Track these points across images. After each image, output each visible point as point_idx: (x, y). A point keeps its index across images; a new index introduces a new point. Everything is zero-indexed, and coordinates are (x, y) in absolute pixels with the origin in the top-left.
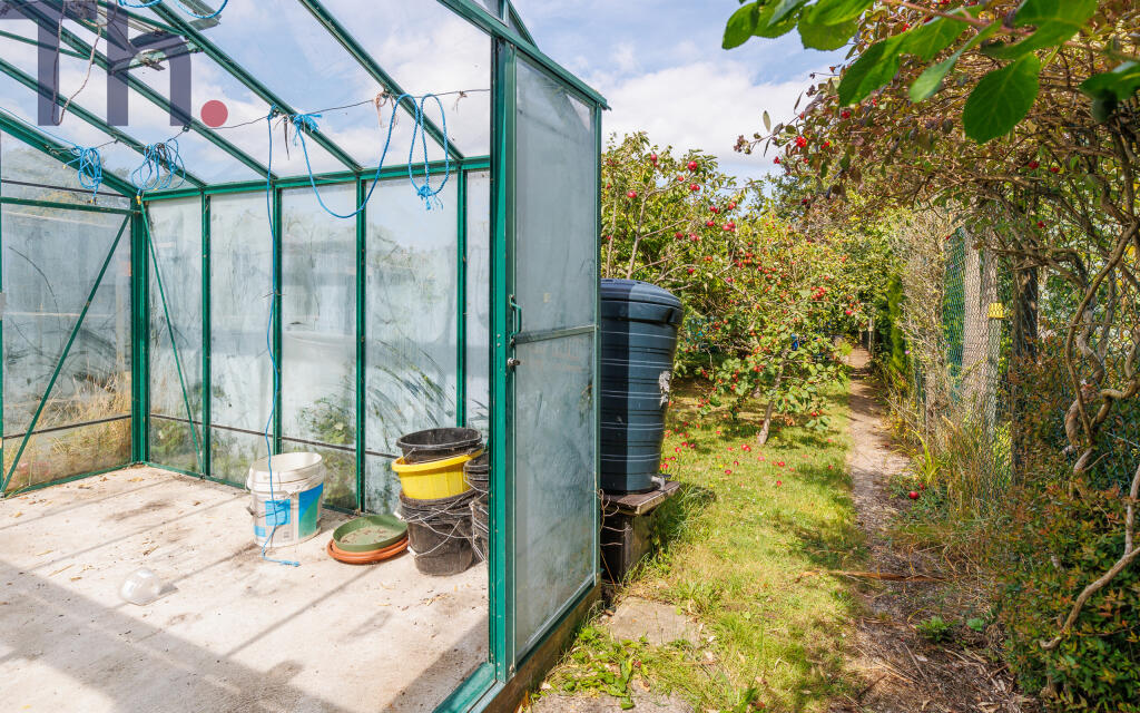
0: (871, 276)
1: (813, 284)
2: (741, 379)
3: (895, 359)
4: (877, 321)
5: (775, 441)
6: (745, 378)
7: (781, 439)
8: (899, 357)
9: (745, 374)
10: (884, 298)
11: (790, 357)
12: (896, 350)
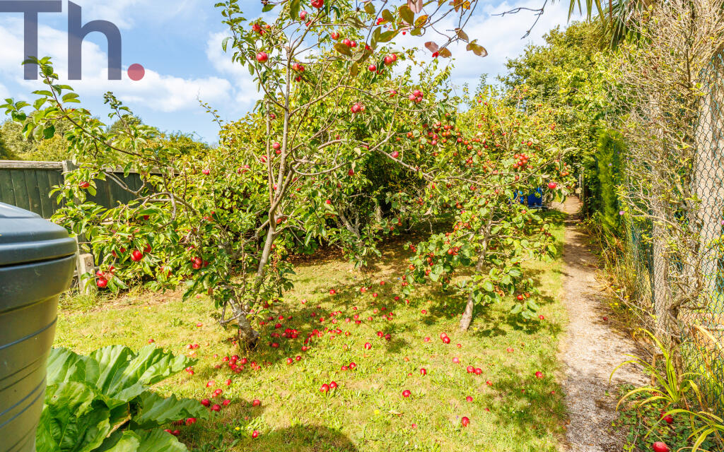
0: (579, 141)
1: (516, 152)
2: (437, 263)
3: (607, 218)
4: (586, 180)
5: (480, 322)
6: (440, 261)
7: (487, 320)
8: (612, 215)
9: (440, 257)
10: (592, 159)
11: (493, 233)
12: (608, 209)
